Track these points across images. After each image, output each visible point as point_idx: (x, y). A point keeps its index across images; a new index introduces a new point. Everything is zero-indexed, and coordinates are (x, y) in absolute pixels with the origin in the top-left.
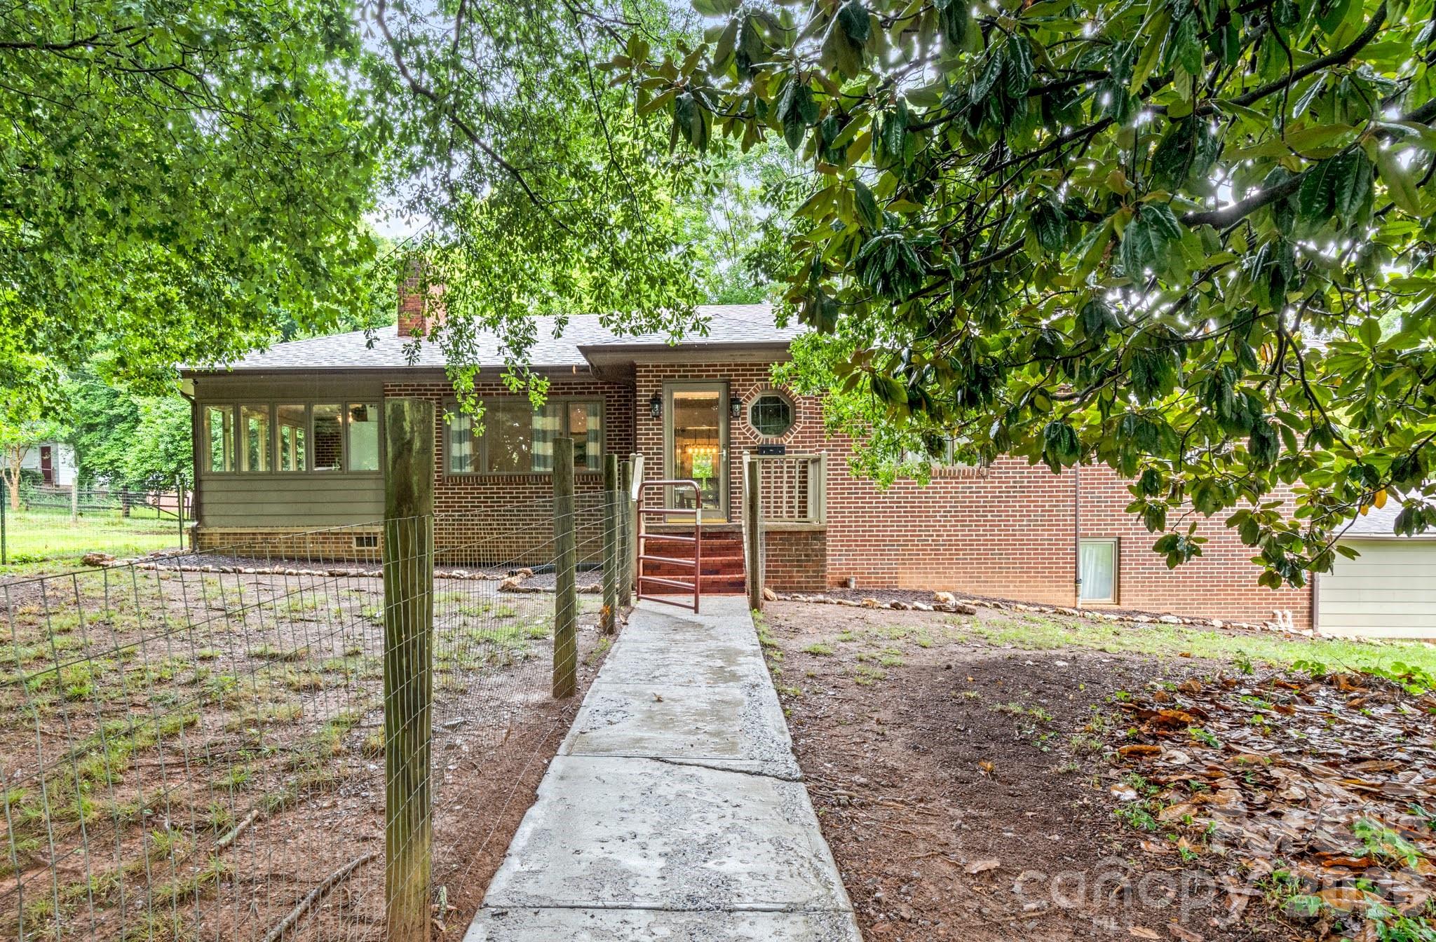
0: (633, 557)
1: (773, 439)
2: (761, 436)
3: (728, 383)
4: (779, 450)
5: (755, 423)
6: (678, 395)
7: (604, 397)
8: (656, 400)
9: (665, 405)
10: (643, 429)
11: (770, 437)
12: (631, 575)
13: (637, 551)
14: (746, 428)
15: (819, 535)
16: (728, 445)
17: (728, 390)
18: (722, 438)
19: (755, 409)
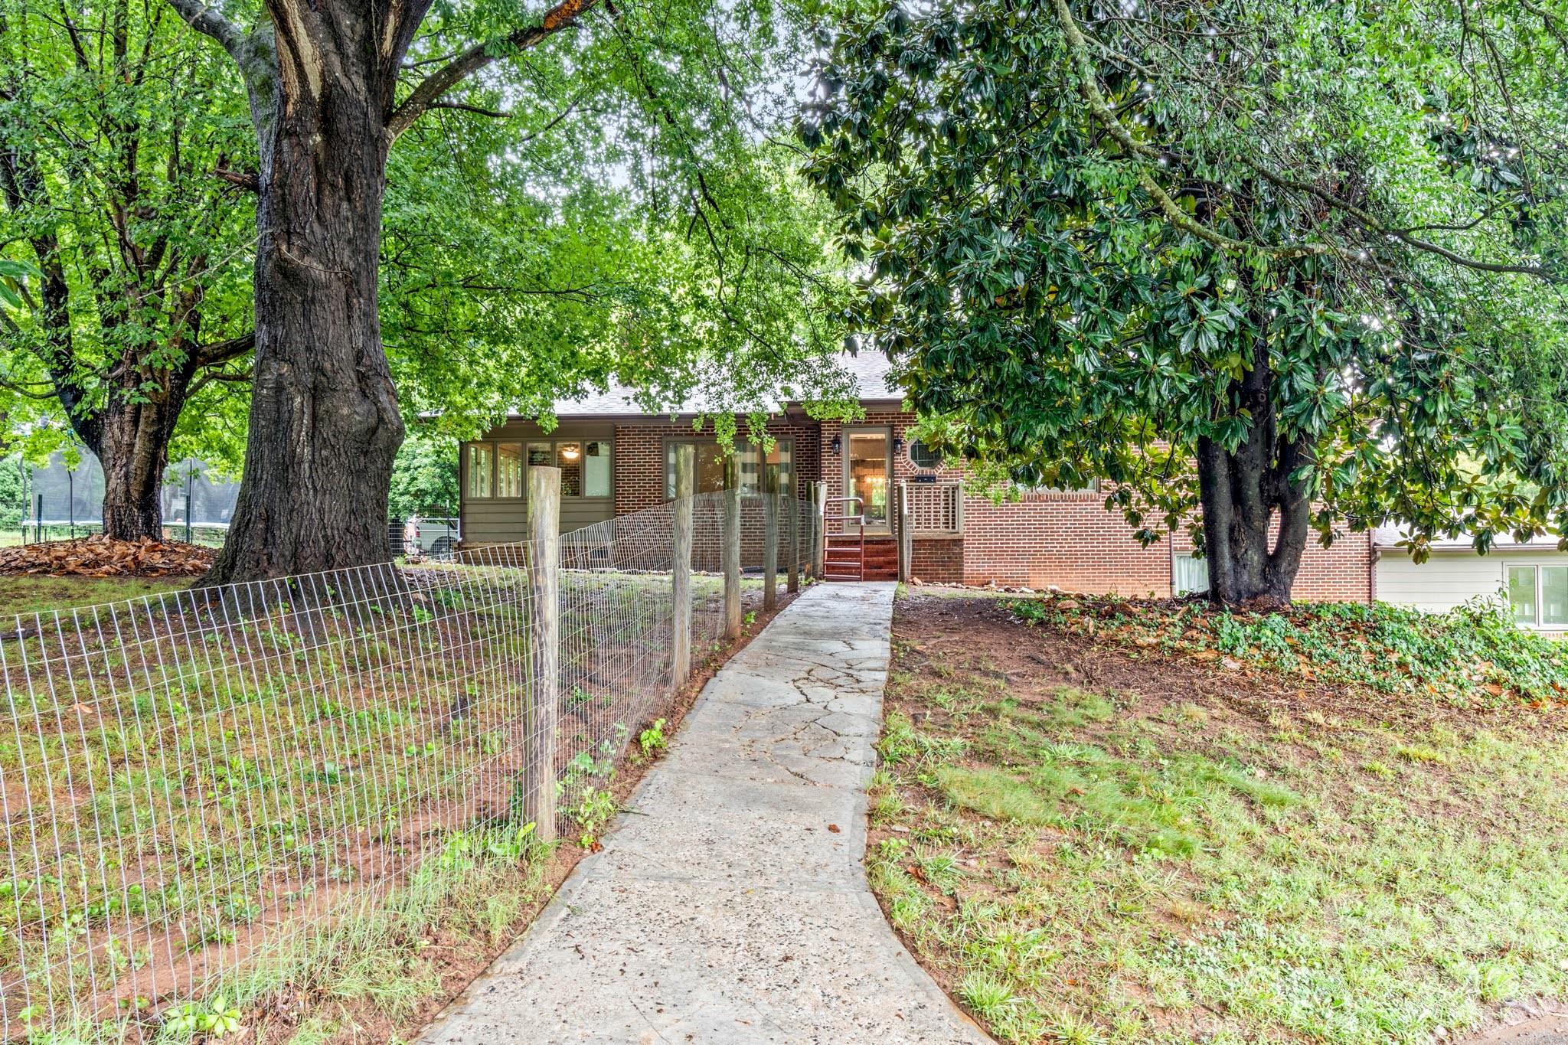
0: (820, 548)
1: (927, 471)
2: (918, 468)
3: (892, 428)
4: (932, 479)
5: (914, 457)
6: (853, 436)
7: (793, 437)
8: (837, 441)
9: (844, 445)
10: (827, 462)
11: (925, 469)
12: (820, 562)
13: (824, 546)
14: (907, 463)
15: (958, 542)
16: (892, 475)
17: (892, 433)
18: (887, 470)
19: (913, 447)
